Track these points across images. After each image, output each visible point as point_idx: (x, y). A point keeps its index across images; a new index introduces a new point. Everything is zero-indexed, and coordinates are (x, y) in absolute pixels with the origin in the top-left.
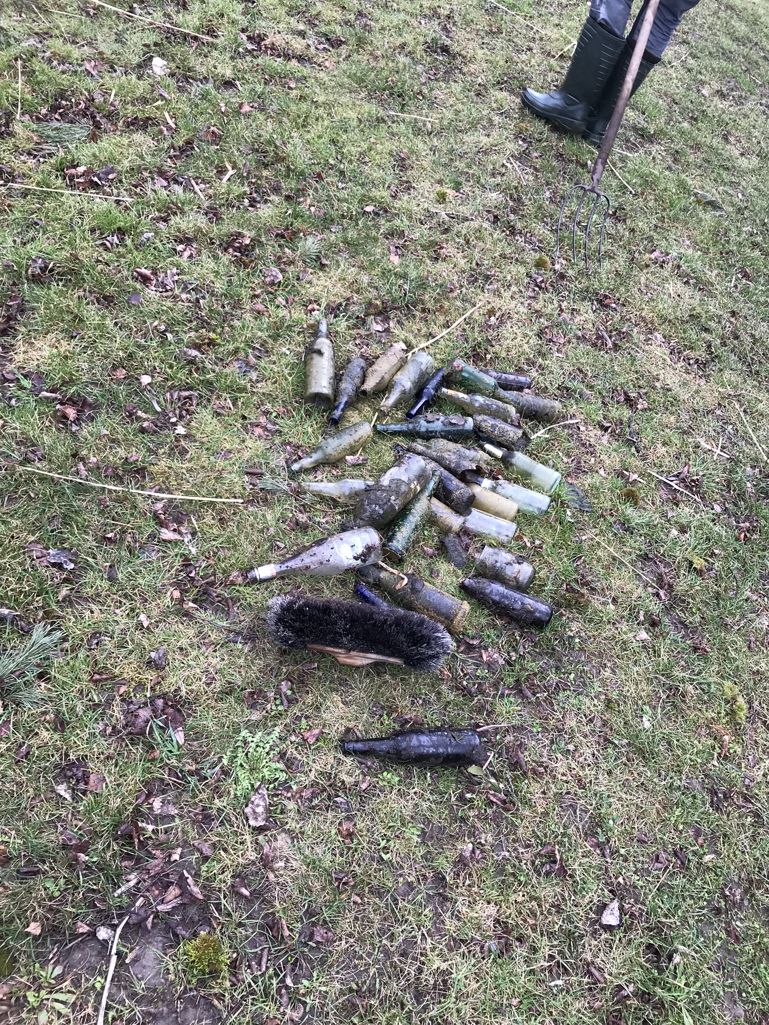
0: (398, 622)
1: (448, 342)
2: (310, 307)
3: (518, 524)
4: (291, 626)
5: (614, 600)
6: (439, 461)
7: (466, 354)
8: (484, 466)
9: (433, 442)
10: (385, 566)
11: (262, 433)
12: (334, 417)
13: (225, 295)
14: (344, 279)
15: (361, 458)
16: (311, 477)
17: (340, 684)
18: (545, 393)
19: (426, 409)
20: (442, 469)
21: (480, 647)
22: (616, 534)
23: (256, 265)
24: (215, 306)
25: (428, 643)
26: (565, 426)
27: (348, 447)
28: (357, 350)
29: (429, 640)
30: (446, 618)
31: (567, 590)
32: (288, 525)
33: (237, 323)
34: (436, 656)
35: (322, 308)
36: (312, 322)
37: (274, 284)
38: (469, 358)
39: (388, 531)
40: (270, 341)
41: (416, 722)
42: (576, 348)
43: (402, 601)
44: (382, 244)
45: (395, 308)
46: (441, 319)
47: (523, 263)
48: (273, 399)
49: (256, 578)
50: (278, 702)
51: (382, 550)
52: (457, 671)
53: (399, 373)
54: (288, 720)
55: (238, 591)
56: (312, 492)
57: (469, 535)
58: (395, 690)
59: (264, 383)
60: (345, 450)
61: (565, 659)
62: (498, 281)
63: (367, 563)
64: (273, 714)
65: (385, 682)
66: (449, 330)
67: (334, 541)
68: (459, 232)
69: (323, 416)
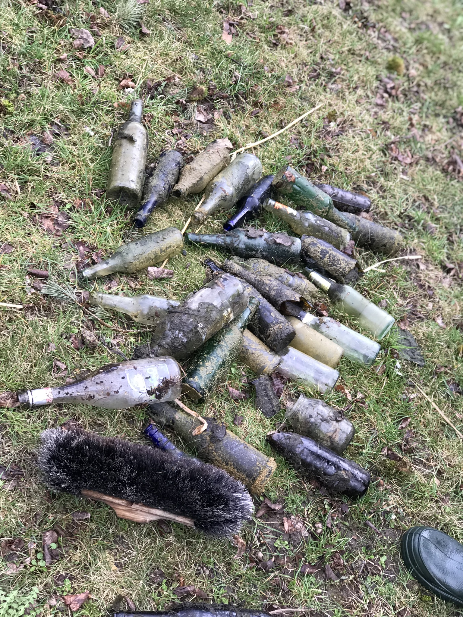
0: (193, 476)
1: (279, 145)
2: (123, 83)
3: (340, 371)
4: (66, 467)
5: (440, 473)
6: (257, 286)
7: (299, 162)
8: (309, 298)
9: (252, 262)
10: (181, 405)
11: (52, 227)
12: (139, 218)
13: (24, 55)
14: (167, 55)
15: (166, 271)
16: (105, 287)
17: (115, 542)
18: (384, 219)
19: (247, 221)
20: (260, 296)
21: (282, 514)
22: (448, 395)
23: (64, 23)
24: (11, 66)
25: (226, 505)
26: (403, 262)
27: (153, 257)
28: (173, 141)
29: (228, 500)
30: (248, 476)
31: (388, 456)
32: (72, 343)
33: (35, 91)
34: (232, 521)
35: (138, 86)
36: (123, 101)
37: (84, 50)
38: (301, 166)
39: (190, 363)
40: (73, 117)
41: (199, 597)
42: (424, 171)
43: (198, 449)
44: (215, 18)
45: (223, 98)
46: (275, 117)
47: (374, 63)
48: (69, 187)
49: (28, 403)
50: (39, 556)
51: (182, 386)
52: (252, 539)
53: (220, 175)
54: (49, 580)
55: (5, 416)
56: (104, 306)
57: (282, 378)
58: (179, 555)
59: (60, 167)
60: (149, 259)
61: (377, 538)
62: (343, 80)
63: (162, 400)
64: (32, 569)
65: (168, 545)
66: (282, 131)
67: (126, 369)
68: (304, 16)
69: (126, 215)
